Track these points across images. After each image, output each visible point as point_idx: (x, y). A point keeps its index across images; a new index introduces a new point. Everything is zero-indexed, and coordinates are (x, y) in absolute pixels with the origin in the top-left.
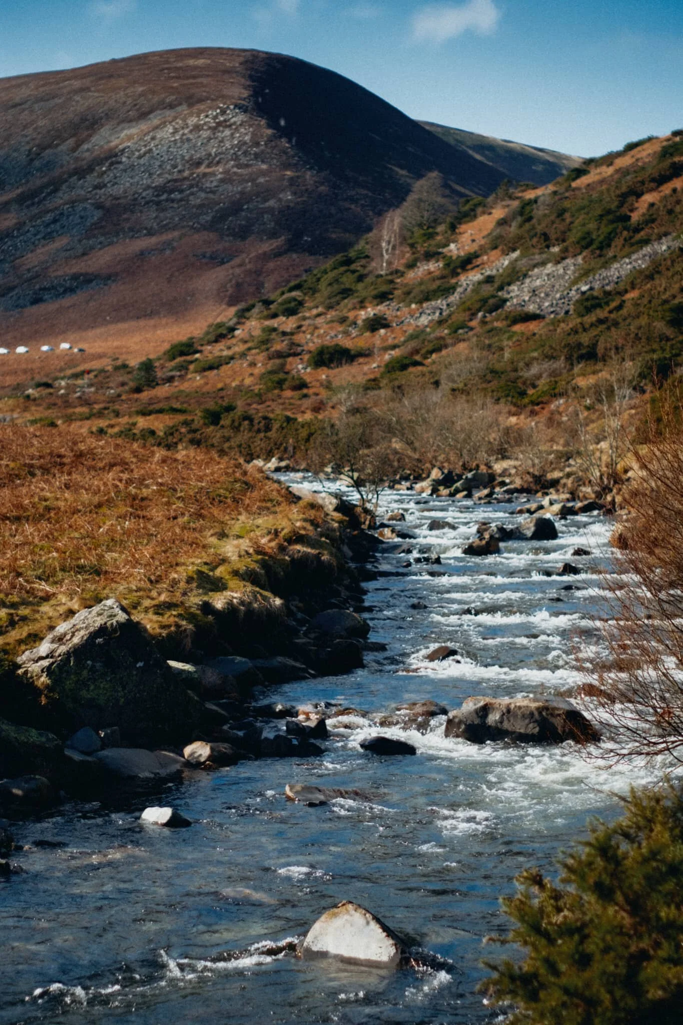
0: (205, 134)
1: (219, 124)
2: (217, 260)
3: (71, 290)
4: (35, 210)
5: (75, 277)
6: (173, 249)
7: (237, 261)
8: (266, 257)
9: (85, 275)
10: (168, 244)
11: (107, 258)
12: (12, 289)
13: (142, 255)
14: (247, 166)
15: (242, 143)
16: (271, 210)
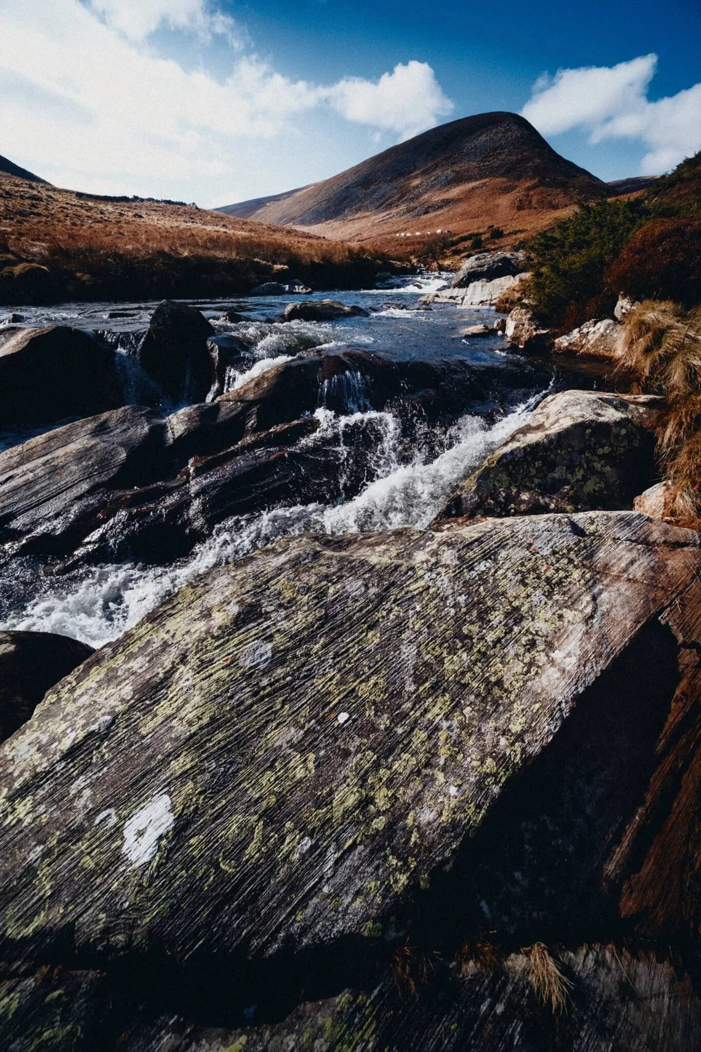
0: (500, 135)
1: (506, 130)
2: (507, 190)
3: (441, 207)
4: (427, 176)
5: (443, 201)
6: (487, 186)
7: (516, 190)
8: (529, 189)
9: (447, 199)
10: (484, 184)
11: (458, 191)
12: (416, 208)
13: (473, 189)
14: (518, 148)
15: (516, 138)
16: (530, 167)
